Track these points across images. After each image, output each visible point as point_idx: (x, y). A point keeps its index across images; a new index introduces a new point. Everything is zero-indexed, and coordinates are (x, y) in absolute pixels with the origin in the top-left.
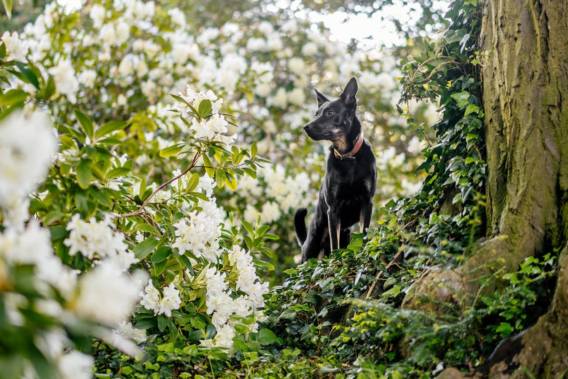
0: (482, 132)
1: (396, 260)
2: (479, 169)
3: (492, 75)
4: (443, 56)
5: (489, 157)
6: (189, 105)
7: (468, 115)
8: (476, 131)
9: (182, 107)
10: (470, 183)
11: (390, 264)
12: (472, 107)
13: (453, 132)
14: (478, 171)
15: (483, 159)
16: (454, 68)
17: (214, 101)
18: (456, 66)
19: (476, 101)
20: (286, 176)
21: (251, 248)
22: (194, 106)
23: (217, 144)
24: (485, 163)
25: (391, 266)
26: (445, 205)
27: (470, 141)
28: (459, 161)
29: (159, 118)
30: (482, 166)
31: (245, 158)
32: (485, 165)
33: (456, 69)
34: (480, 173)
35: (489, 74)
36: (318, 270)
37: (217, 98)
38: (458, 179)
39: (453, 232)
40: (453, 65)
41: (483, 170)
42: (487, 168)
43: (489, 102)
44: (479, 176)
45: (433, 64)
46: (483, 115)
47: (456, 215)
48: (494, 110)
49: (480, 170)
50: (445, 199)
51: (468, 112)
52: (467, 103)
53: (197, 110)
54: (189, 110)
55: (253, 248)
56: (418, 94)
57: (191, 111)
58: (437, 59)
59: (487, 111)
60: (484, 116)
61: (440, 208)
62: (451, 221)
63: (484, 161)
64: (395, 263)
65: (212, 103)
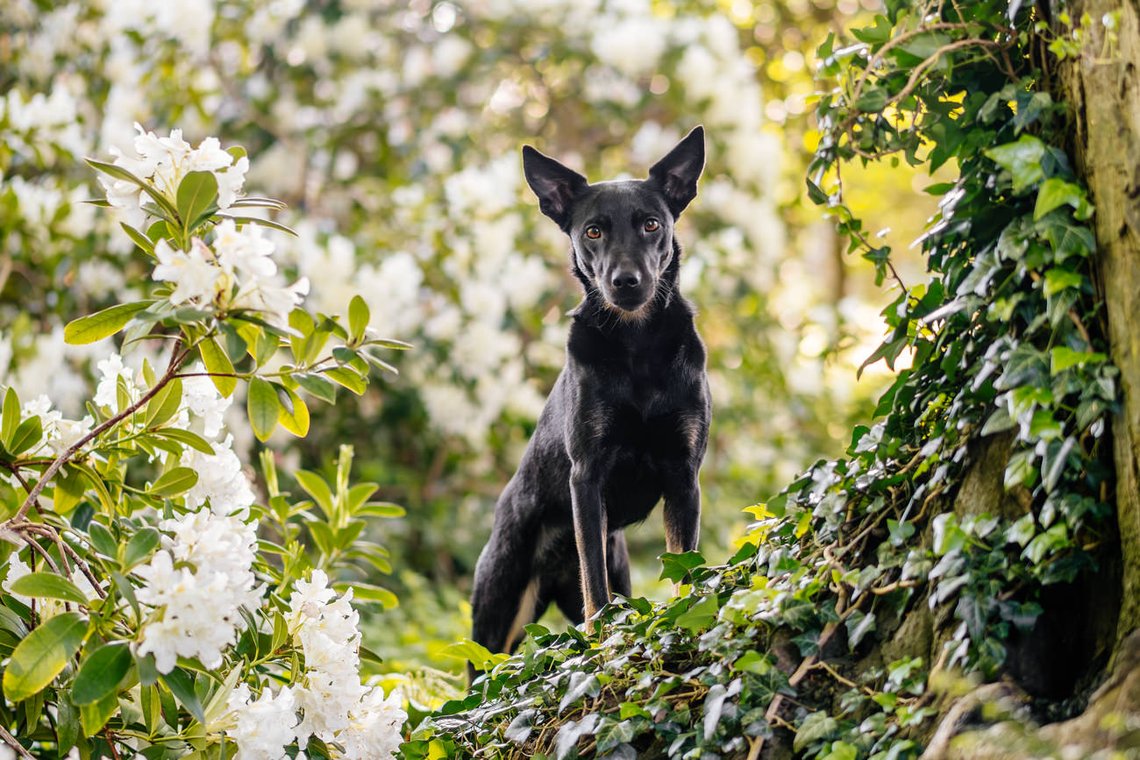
0: (1091, 266)
1: (824, 653)
2: (1092, 385)
3: (1119, 87)
4: (943, 25)
5: (1122, 348)
6: (144, 187)
7: (1047, 215)
8: (1075, 263)
9: (126, 196)
10: (1062, 425)
11: (806, 665)
12: (1055, 188)
13: (991, 260)
14: (1091, 391)
15: (1097, 350)
16: (977, 59)
17: (224, 170)
18: (982, 53)
19: (1063, 165)
20: (358, 265)
21: (330, 551)
22: (158, 186)
23: (249, 314)
24: (1111, 363)
25: (810, 673)
26: (972, 485)
27: (1056, 296)
28: (1030, 361)
29: (17, 132)
30: (1102, 374)
31: (333, 342)
32: (1109, 371)
33: (983, 63)
34: (1097, 397)
35: (1105, 83)
36: (579, 682)
37: (231, 159)
38: (1029, 416)
39: (1010, 577)
40: (977, 48)
41: (1108, 387)
42: (1117, 379)
43: (1112, 171)
44: (1094, 407)
45: (915, 49)
46: (1090, 211)
47: (1014, 518)
48: (1133, 196)
49: (1097, 387)
50: (971, 466)
51: (1045, 203)
52: (1038, 173)
53: (172, 199)
54: (146, 198)
55: (335, 552)
56: (869, 144)
57: (152, 200)
58: (926, 33)
59: (1106, 199)
60: (1095, 214)
61: (954, 491)
62: (1001, 539)
63: (1103, 358)
64: (822, 664)
65: (218, 176)
